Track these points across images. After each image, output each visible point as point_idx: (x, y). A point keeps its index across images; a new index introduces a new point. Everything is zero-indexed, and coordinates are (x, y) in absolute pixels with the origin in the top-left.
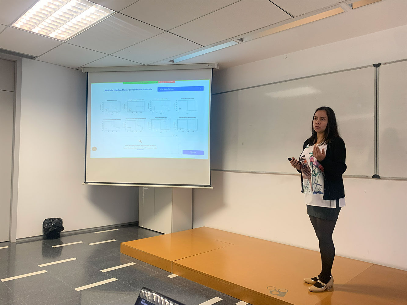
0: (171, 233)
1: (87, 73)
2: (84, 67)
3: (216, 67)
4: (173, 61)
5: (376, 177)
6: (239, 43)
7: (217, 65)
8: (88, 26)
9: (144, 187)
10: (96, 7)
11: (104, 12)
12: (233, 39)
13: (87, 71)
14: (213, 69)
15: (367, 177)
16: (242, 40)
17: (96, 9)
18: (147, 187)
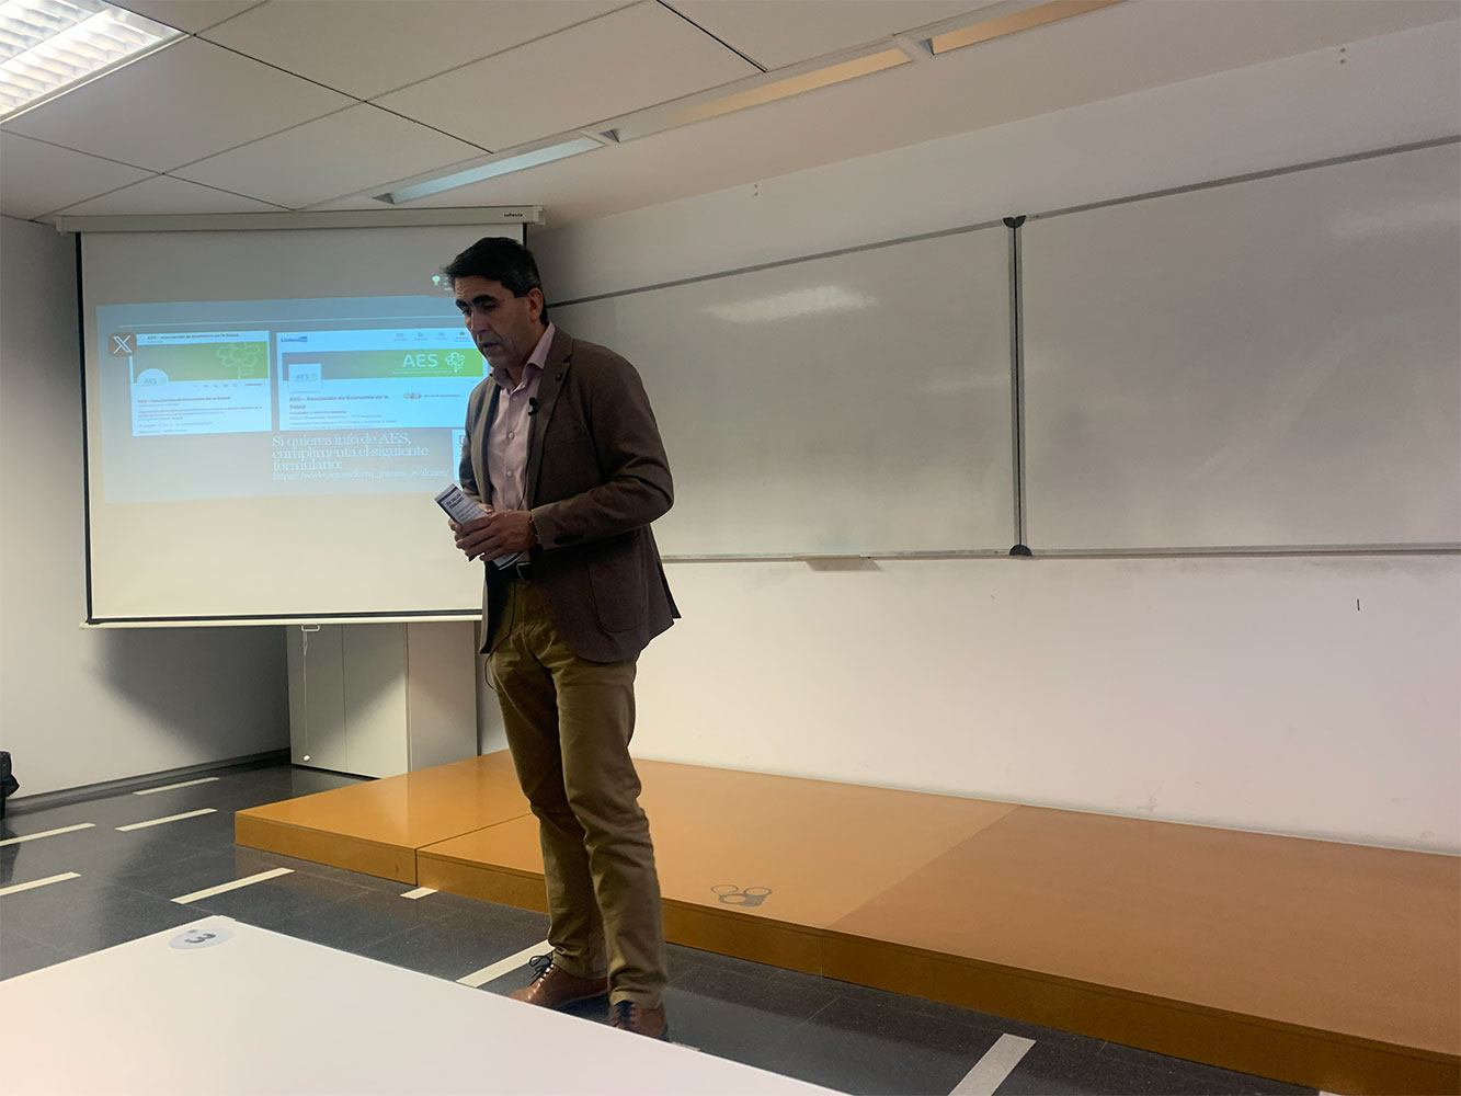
0: (406, 771)
1: (78, 235)
2: (65, 212)
3: (535, 218)
4: (388, 198)
5: (1020, 551)
6: (605, 145)
7: (540, 212)
8: (81, 75)
9: (307, 627)
10: (114, 14)
11: (142, 32)
12: (583, 132)
13: (77, 229)
14: (525, 225)
15: (996, 554)
16: (613, 135)
17: (113, 21)
18: (315, 626)
